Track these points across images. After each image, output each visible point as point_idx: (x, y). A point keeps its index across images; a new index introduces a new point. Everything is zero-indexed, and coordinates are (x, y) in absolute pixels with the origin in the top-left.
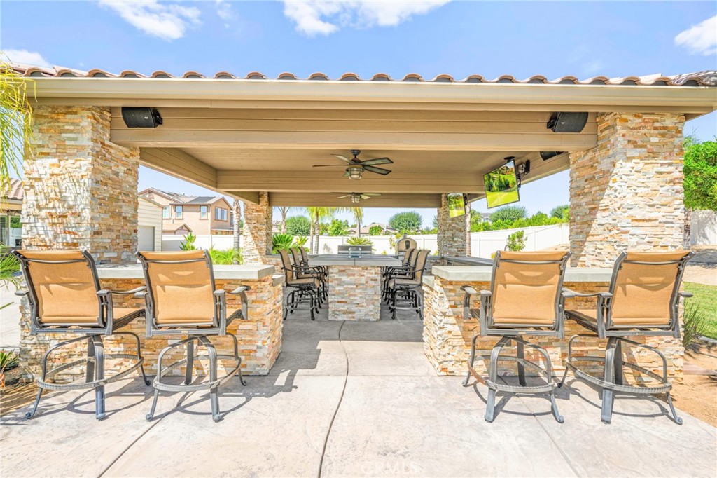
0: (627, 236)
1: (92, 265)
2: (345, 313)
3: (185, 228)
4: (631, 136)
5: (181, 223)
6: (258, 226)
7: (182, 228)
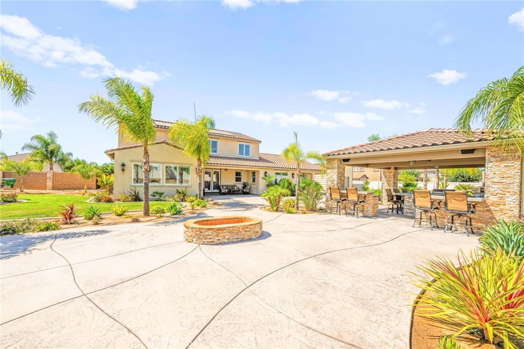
0: (490, 188)
1: (339, 190)
2: (410, 213)
3: (365, 177)
4: (492, 154)
5: (363, 174)
6: (390, 179)
7: (363, 177)
